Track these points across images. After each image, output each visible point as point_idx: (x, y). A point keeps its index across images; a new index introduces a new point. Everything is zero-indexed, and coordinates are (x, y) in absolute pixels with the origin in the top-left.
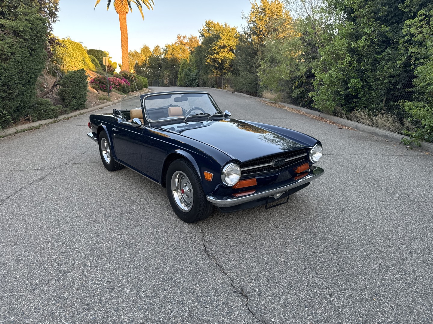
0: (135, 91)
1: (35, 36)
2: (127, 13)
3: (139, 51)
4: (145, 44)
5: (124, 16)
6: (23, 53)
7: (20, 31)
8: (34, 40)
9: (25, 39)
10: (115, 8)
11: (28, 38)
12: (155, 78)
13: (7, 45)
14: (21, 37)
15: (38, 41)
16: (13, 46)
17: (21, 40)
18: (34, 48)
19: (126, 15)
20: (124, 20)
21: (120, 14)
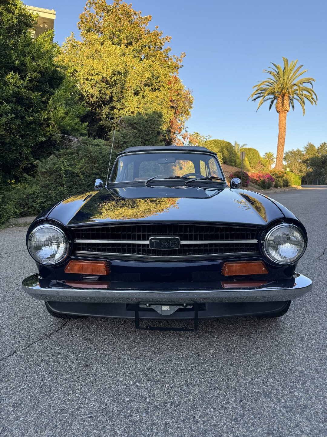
0: (279, 187)
1: (150, 127)
2: (288, 111)
3: (302, 149)
4: (310, 142)
5: (284, 115)
6: (136, 143)
7: (135, 123)
8: (148, 131)
9: (139, 131)
10: (276, 108)
11: (141, 129)
12: (317, 176)
13: (121, 135)
14: (136, 128)
15: (152, 132)
16: (127, 136)
17: (135, 131)
18: (147, 138)
19: (286, 113)
20: (283, 118)
21: (281, 112)
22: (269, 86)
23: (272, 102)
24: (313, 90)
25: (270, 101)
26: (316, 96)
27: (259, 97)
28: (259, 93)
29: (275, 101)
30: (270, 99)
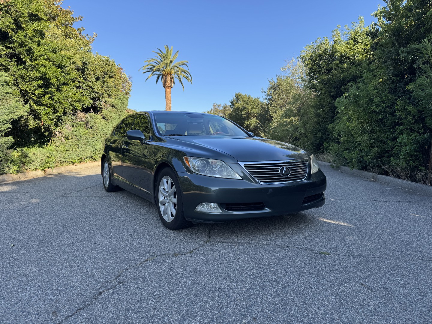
2: (172, 87)
5: (169, 90)
10: (162, 83)
20: (169, 93)
21: (167, 88)
22: (156, 63)
23: (158, 77)
24: (189, 72)
25: (157, 76)
26: (191, 77)
27: (148, 71)
28: (149, 69)
29: (161, 77)
30: (157, 74)
